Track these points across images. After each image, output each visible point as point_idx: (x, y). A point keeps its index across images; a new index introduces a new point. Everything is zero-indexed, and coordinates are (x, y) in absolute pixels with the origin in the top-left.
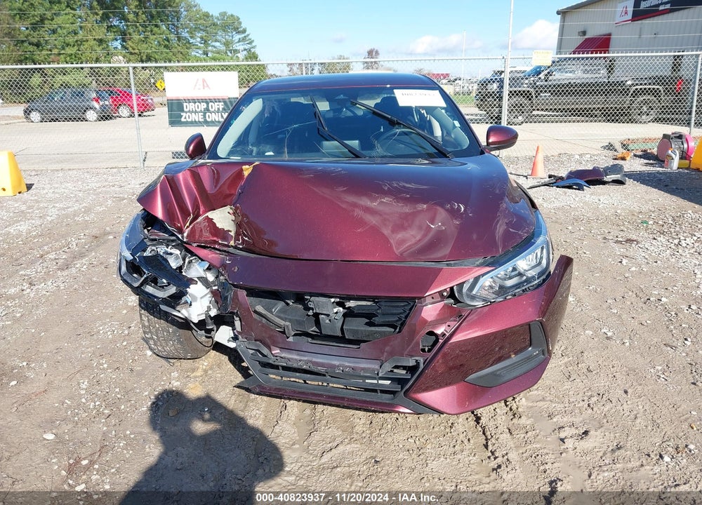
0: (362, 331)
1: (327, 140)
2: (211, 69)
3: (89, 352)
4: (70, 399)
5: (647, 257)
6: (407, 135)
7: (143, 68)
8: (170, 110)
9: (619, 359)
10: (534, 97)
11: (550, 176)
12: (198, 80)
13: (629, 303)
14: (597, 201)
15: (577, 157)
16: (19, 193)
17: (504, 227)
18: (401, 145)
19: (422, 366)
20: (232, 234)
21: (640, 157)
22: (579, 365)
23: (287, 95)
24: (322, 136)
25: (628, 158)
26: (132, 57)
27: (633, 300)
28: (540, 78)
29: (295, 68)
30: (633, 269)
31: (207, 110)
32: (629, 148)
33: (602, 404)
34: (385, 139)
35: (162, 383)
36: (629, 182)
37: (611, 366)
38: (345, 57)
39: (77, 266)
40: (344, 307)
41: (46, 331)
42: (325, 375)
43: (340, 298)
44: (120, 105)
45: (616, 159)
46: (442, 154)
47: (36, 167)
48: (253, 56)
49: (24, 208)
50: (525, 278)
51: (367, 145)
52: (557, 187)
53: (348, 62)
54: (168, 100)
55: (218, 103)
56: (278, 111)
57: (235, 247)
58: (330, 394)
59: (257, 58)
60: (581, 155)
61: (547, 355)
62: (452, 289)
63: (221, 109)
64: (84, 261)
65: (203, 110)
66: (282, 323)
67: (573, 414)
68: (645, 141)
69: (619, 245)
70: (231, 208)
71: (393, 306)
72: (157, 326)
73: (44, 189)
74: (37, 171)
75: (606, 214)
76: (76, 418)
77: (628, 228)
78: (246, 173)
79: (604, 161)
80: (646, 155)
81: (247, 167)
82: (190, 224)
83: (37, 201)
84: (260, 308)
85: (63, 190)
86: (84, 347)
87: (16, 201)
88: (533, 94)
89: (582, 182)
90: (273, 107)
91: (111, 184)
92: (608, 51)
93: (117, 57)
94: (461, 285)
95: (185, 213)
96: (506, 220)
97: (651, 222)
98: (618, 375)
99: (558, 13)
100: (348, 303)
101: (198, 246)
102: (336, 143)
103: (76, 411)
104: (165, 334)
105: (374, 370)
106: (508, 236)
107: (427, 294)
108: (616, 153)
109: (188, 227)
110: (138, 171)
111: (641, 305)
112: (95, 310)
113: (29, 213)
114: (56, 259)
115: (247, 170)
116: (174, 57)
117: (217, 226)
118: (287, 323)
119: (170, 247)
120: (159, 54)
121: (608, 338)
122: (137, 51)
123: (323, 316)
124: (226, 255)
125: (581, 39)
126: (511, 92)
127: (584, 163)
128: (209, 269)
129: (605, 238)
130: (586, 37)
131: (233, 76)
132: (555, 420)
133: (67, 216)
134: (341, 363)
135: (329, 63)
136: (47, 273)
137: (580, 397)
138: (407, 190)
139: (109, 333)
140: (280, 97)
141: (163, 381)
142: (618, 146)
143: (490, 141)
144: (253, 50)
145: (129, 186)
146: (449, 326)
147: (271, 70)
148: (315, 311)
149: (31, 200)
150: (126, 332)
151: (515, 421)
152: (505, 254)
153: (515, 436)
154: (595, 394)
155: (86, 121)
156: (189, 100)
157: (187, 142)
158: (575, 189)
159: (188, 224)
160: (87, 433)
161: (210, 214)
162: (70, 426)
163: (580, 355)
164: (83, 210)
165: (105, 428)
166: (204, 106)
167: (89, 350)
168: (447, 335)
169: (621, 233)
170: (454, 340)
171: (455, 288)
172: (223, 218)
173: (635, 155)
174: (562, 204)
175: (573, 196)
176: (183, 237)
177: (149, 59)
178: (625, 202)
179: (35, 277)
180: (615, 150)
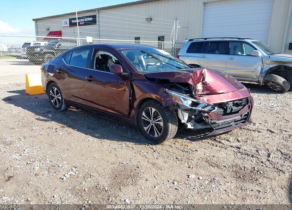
10: (55, 54)
20: (201, 90)
57: (202, 94)
99: (33, 20)
125: (48, 32)
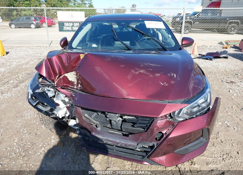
0: (130, 129)
1: (116, 41)
2: (76, 10)
3: (20, 125)
4: (10, 147)
5: (239, 89)
6: (149, 40)
7: (52, 9)
8: (59, 25)
9: (233, 136)
10: (193, 24)
11: (199, 55)
12: (70, 14)
13: (235, 110)
14: (218, 65)
15: (209, 47)
16: (3, 55)
17: (193, 85)
18: (147, 45)
19: (156, 147)
20: (75, 83)
21: (232, 47)
22: (218, 139)
23: (102, 22)
24: (115, 40)
25: (228, 48)
26: (48, 5)
27: (236, 109)
28: (195, 17)
29: (106, 10)
30: (235, 95)
31: (73, 26)
32: (228, 44)
33: (228, 158)
34: (140, 41)
35: (48, 141)
36: (230, 57)
37: (230, 140)
38: (124, 7)
39: (21, 86)
40: (122, 118)
41: (5, 114)
42: (113, 146)
43: (121, 115)
44: (43, 23)
45: (223, 48)
46: (164, 49)
47: (11, 45)
48: (91, 6)
49: (4, 61)
50: (201, 108)
51: (133, 44)
52: (202, 59)
53: (125, 9)
54: (59, 22)
55: (77, 23)
56: (98, 28)
57: (77, 89)
58: (115, 154)
59: (93, 7)
60: (210, 46)
61: (208, 140)
62: (170, 114)
63: (78, 26)
64: (23, 84)
65: (71, 26)
66: (96, 122)
67: (217, 163)
68: (234, 41)
69: (228, 84)
70: (75, 73)
71: (144, 120)
72: (45, 118)
73: (12, 54)
74: (11, 47)
75: (222, 70)
76: (11, 157)
77: (231, 77)
78: (82, 58)
79: (220, 49)
80: (235, 47)
81: (82, 55)
82: (57, 79)
83: (9, 59)
84: (86, 115)
85: (19, 55)
86: (18, 122)
87: (2, 59)
88: (192, 23)
89: (212, 57)
90: (96, 26)
91: (37, 53)
92: (220, 7)
93: (43, 5)
94: (174, 112)
95: (55, 74)
96: (194, 82)
97: (239, 75)
98: (234, 144)
100: (124, 117)
101: (61, 88)
102: (120, 42)
103: (11, 153)
104: (49, 121)
105: (134, 146)
106: (194, 89)
107: (159, 116)
108: (223, 46)
109: (56, 80)
110: (48, 48)
111: (239, 111)
112: (25, 106)
113: (5, 64)
114: (13, 83)
115: (82, 56)
116: (63, 5)
117: (69, 79)
118: (98, 123)
119: (50, 87)
120: (58, 4)
121: (228, 126)
122: (50, 3)
123: (113, 121)
124: (72, 92)
125: (210, 2)
126: (186, 22)
127: (211, 49)
128: (66, 96)
129: (222, 81)
130: (212, 1)
131: (83, 13)
132: (209, 166)
133: (19, 65)
134: (120, 141)
135: (118, 9)
136: (9, 89)
137: (219, 155)
138: (151, 67)
139: (29, 116)
140: (98, 23)
141: (48, 140)
142: (224, 43)
143: (183, 43)
144: (91, 4)
145: (44, 54)
146: (168, 130)
147: (98, 11)
148: (109, 119)
149: (7, 58)
150: (36, 116)
151: (192, 165)
152: (193, 97)
153: (193, 173)
154: (225, 154)
155: (31, 28)
156: (66, 22)
157: (61, 40)
158: (209, 60)
159: (56, 79)
160: (14, 164)
161: (66, 75)
162: (8, 160)
163: (217, 134)
164: (26, 63)
165: (22, 162)
166: (72, 24)
167: (20, 124)
168: (168, 134)
169: (228, 79)
170: (170, 136)
171: (171, 113)
172: (72, 76)
173: (231, 47)
174: (205, 66)
175: (209, 63)
176: (54, 84)
177: (54, 6)
178: (228, 66)
179: (4, 90)
180: (223, 45)
